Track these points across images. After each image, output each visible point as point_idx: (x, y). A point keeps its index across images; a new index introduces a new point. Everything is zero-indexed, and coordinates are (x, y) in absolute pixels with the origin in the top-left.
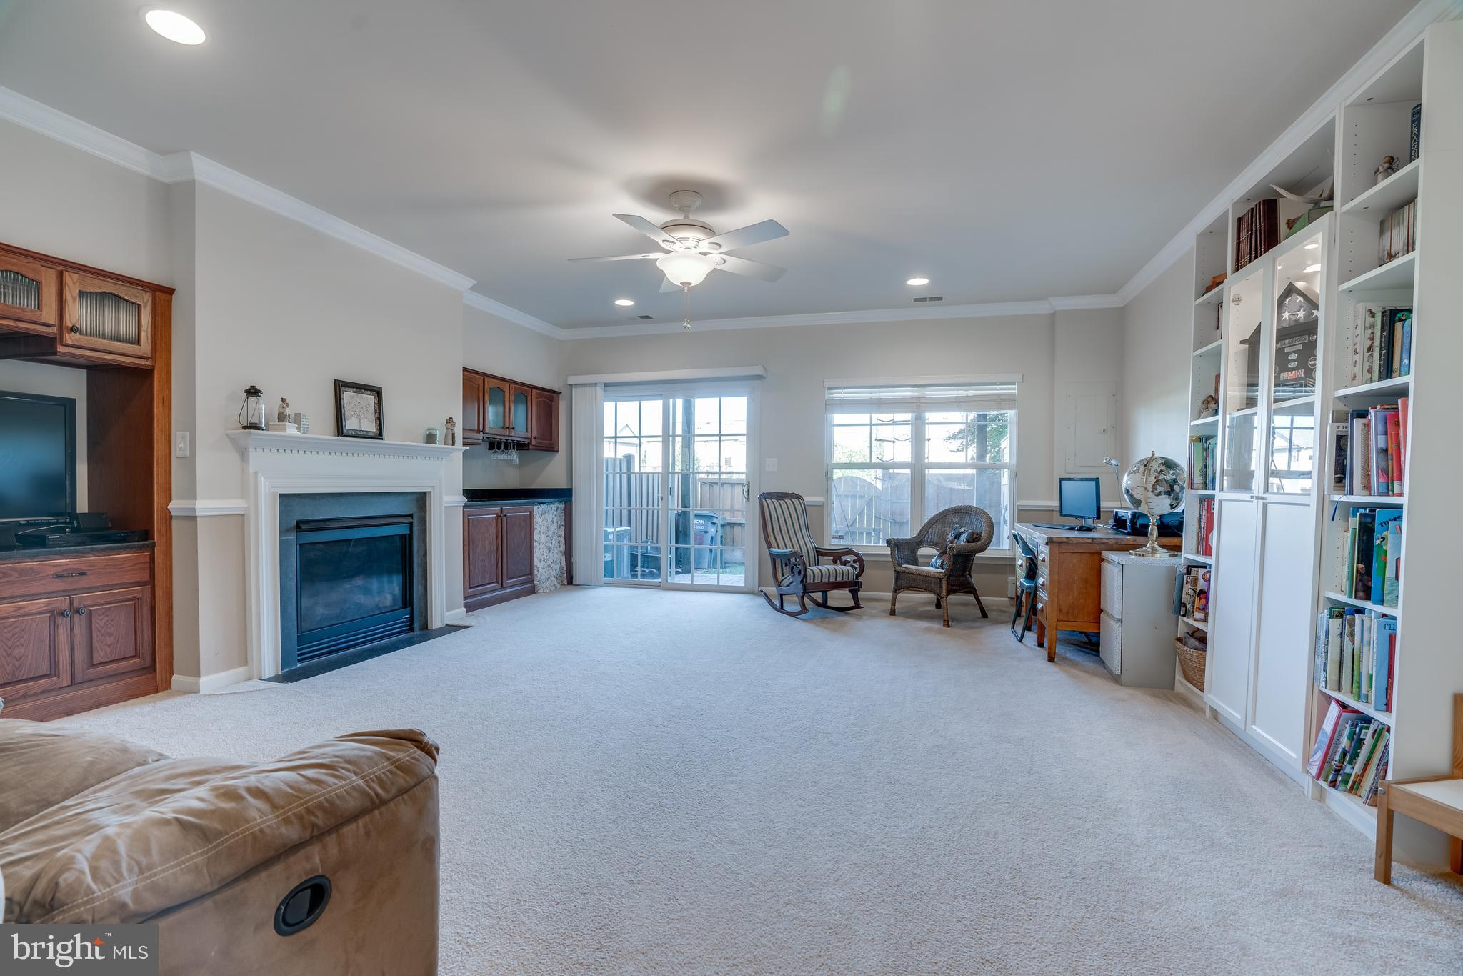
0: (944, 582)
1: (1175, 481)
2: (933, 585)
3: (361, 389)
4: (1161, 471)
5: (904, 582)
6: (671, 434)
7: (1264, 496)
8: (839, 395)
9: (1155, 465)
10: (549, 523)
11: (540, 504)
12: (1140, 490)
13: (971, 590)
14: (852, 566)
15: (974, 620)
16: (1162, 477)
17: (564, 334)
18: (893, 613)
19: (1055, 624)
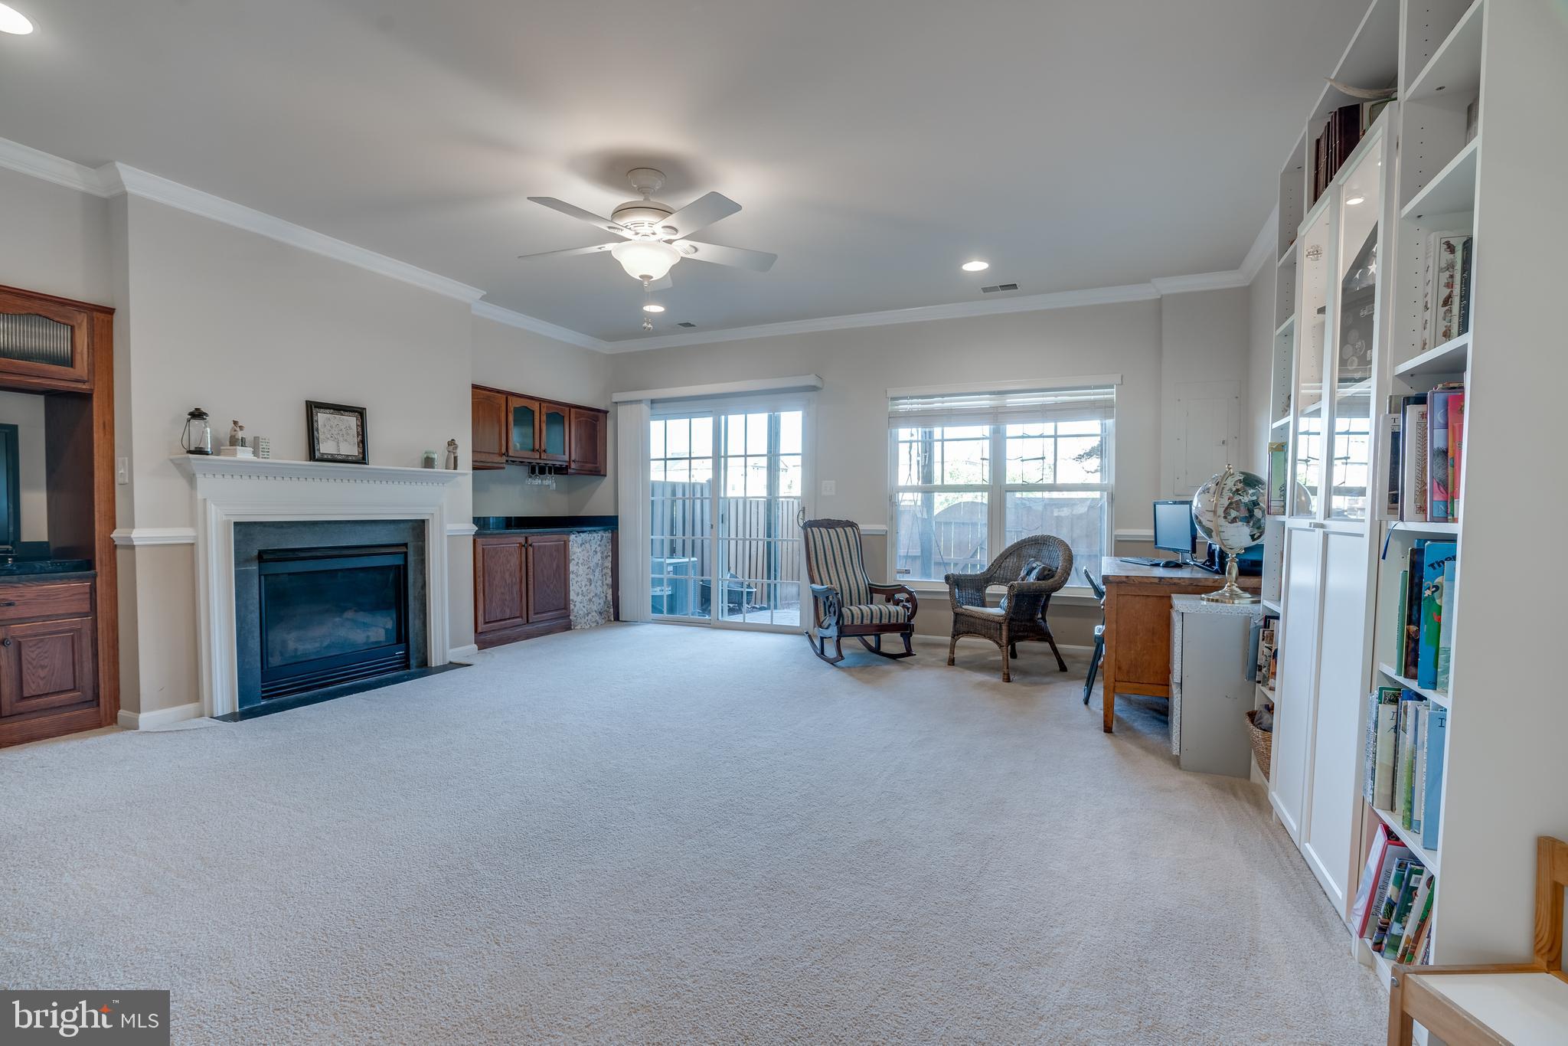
0: (1004, 627)
1: (1255, 504)
2: (992, 631)
3: (340, 410)
4: (1238, 490)
5: (964, 626)
6: (723, 454)
7: (1326, 522)
8: (904, 406)
9: (1230, 483)
10: (591, 553)
11: (579, 532)
12: (1210, 516)
13: (1044, 636)
14: (904, 606)
15: (1047, 674)
16: (1237, 498)
17: (607, 348)
18: (952, 662)
19: (1112, 684)
